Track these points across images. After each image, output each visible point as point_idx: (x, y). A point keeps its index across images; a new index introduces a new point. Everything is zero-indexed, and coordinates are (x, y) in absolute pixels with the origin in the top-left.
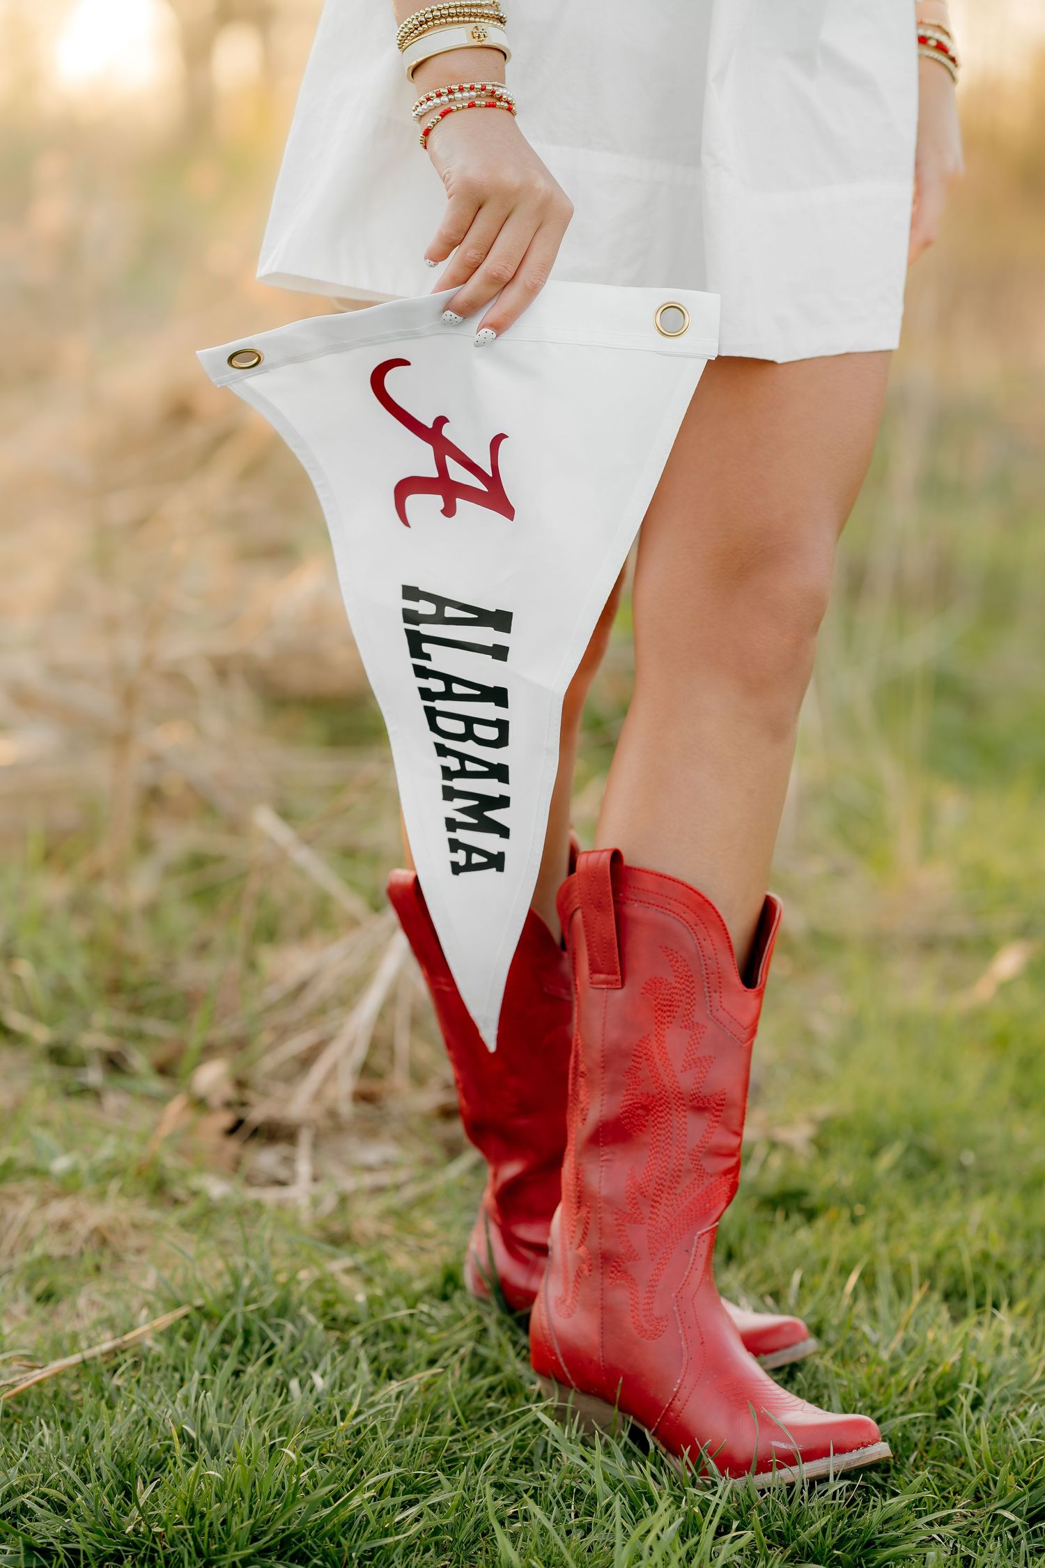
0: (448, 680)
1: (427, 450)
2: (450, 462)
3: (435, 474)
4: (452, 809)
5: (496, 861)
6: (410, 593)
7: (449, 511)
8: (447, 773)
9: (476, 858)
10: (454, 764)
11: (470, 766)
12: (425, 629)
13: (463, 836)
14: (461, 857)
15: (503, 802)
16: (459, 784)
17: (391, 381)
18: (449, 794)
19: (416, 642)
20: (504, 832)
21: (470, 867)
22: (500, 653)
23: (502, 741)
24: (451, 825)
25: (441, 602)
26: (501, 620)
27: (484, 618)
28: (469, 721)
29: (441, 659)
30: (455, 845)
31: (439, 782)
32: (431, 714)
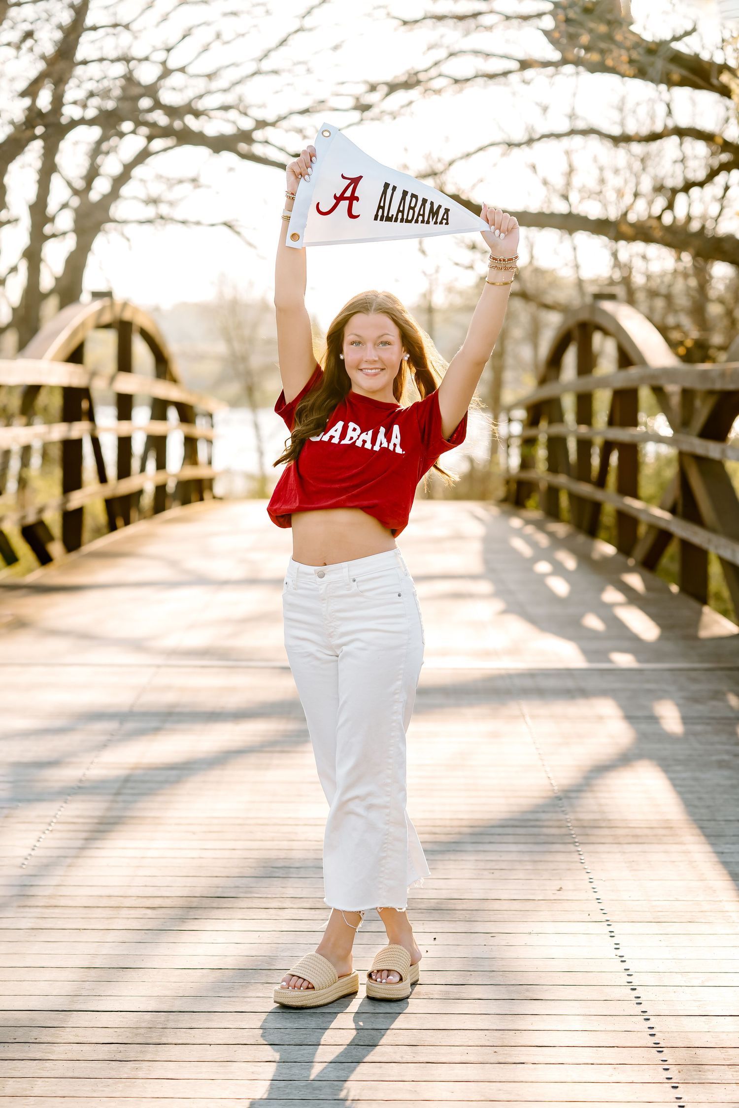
0: (399, 211)
1: (342, 202)
2: (346, 195)
3: (348, 202)
4: (432, 222)
5: (447, 211)
6: (376, 219)
7: (357, 199)
8: (423, 222)
9: (445, 217)
10: (420, 218)
11: (421, 213)
12: (385, 214)
13: (439, 220)
14: (444, 221)
15: (432, 203)
16: (426, 219)
17: (324, 209)
18: (428, 222)
19: (389, 219)
20: (440, 207)
21: (447, 219)
22: (394, 188)
23: (416, 197)
24: (436, 223)
25: (380, 207)
26: (387, 186)
27: (384, 193)
28: (410, 208)
29: (393, 212)
30: (441, 223)
31: (424, 225)
32: (408, 221)
